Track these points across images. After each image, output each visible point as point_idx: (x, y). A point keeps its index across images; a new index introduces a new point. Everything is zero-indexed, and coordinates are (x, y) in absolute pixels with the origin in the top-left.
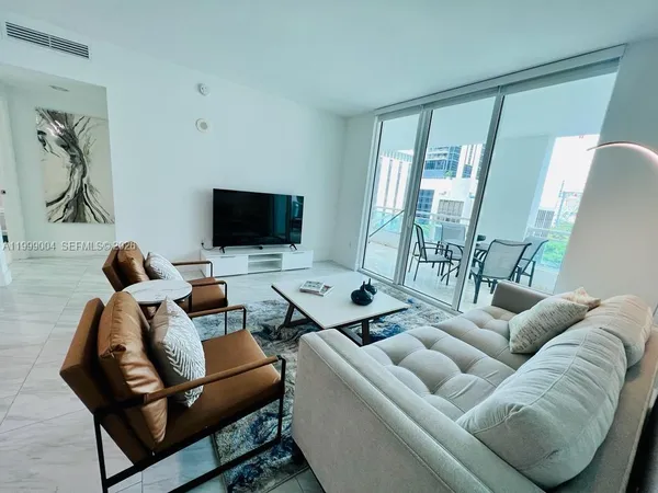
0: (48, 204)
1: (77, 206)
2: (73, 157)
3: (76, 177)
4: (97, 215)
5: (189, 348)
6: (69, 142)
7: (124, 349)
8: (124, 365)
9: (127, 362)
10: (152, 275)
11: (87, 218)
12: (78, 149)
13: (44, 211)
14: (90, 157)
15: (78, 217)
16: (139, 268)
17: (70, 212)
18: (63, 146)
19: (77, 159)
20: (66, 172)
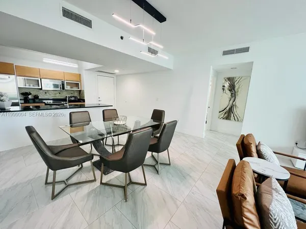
0: (220, 112)
1: (229, 113)
2: (232, 94)
3: (231, 102)
4: (235, 117)
5: (287, 224)
6: (232, 88)
7: (246, 198)
8: (244, 207)
9: (246, 206)
10: (260, 156)
11: (231, 118)
12: (235, 90)
13: (218, 114)
14: (238, 93)
15: (228, 118)
16: (254, 149)
17: (226, 115)
18: (229, 90)
19: (233, 95)
20: (228, 99)
